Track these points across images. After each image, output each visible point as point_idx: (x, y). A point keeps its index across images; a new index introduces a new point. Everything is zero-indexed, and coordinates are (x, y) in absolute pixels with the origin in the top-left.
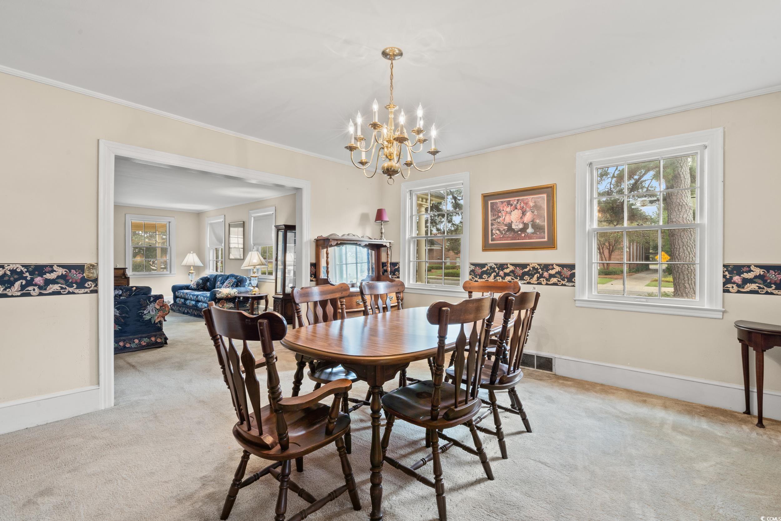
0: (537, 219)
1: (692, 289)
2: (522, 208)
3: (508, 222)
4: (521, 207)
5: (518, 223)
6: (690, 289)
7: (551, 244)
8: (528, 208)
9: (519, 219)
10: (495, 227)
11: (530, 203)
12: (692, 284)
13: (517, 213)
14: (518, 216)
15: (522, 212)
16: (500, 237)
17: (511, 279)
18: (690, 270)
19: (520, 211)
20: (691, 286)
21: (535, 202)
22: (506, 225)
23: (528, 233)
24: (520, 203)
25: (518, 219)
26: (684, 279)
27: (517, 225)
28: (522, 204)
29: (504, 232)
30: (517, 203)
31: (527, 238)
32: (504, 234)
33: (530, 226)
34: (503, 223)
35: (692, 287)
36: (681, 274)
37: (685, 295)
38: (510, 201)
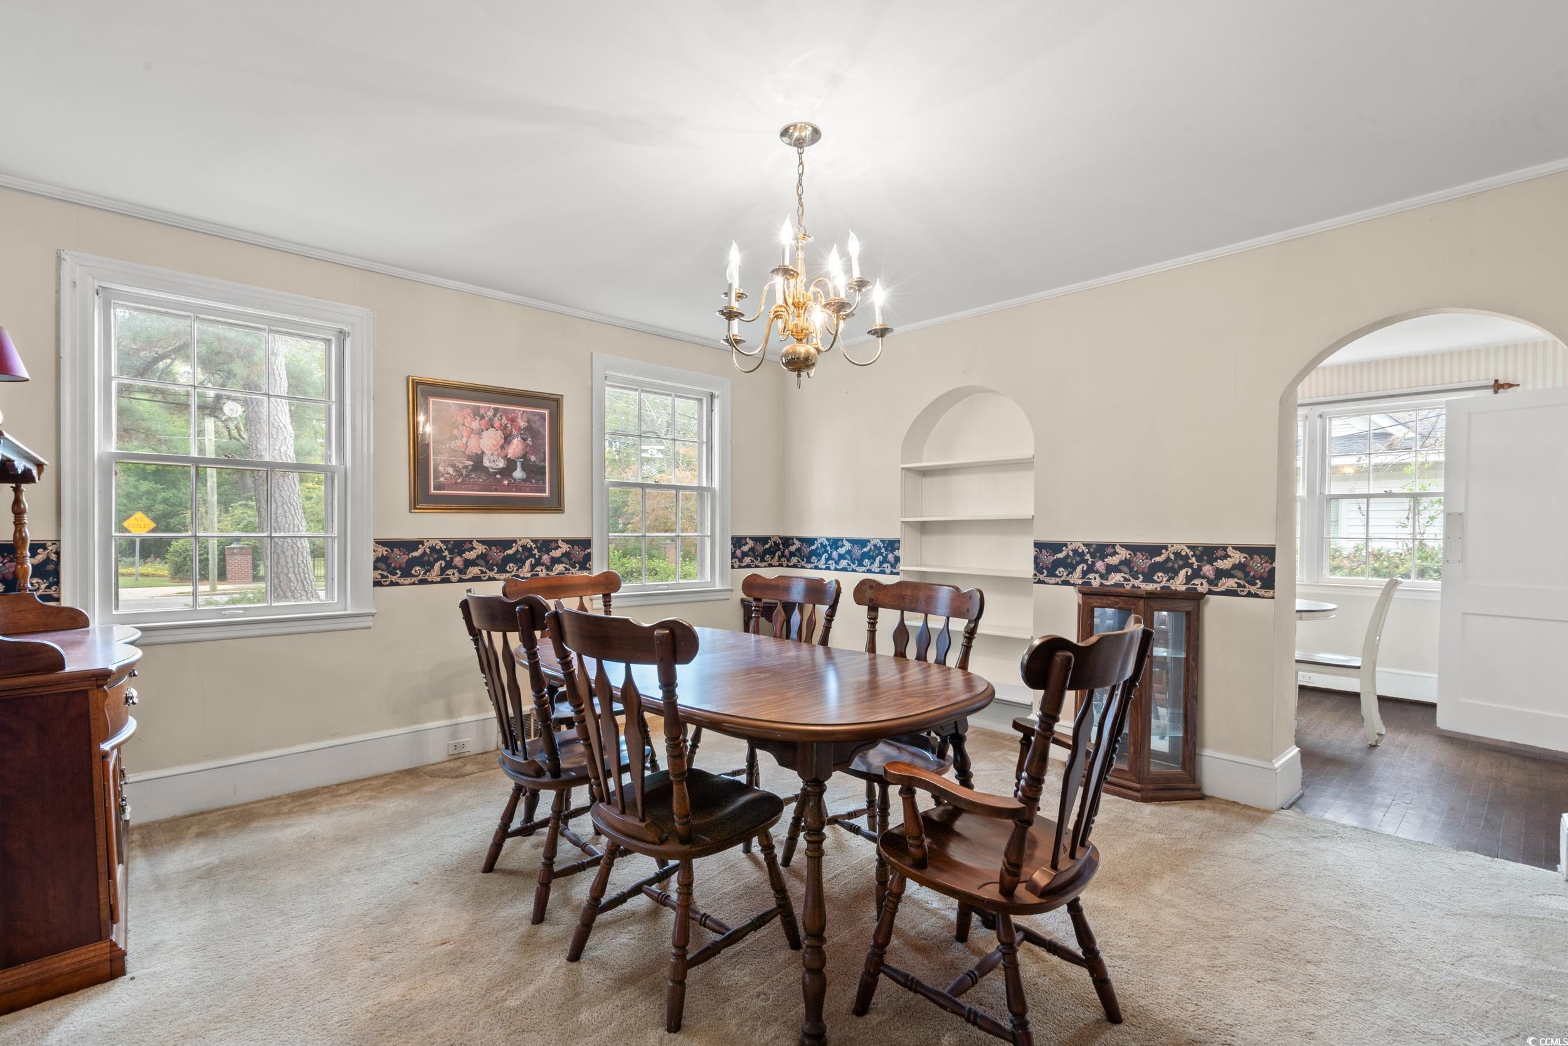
0: (532, 454)
1: (300, 583)
2: (504, 428)
3: (475, 451)
4: (501, 425)
5: (495, 457)
6: (298, 582)
7: (555, 505)
8: (516, 430)
9: (497, 450)
10: (445, 458)
11: (519, 420)
12: (299, 574)
13: (493, 436)
14: (495, 443)
15: (503, 436)
16: (456, 483)
17: (479, 572)
18: (296, 549)
19: (499, 432)
20: (298, 577)
21: (528, 421)
22: (470, 458)
23: (515, 480)
24: (501, 416)
25: (495, 448)
26: (286, 565)
27: (494, 461)
28: (504, 419)
29: (464, 473)
30: (494, 415)
31: (514, 489)
32: (466, 476)
33: (519, 465)
34: (464, 452)
35: (299, 580)
36: (282, 556)
37: (290, 594)
38: (479, 407)
